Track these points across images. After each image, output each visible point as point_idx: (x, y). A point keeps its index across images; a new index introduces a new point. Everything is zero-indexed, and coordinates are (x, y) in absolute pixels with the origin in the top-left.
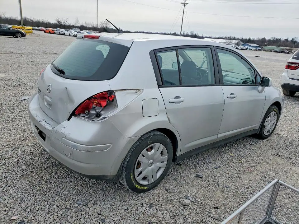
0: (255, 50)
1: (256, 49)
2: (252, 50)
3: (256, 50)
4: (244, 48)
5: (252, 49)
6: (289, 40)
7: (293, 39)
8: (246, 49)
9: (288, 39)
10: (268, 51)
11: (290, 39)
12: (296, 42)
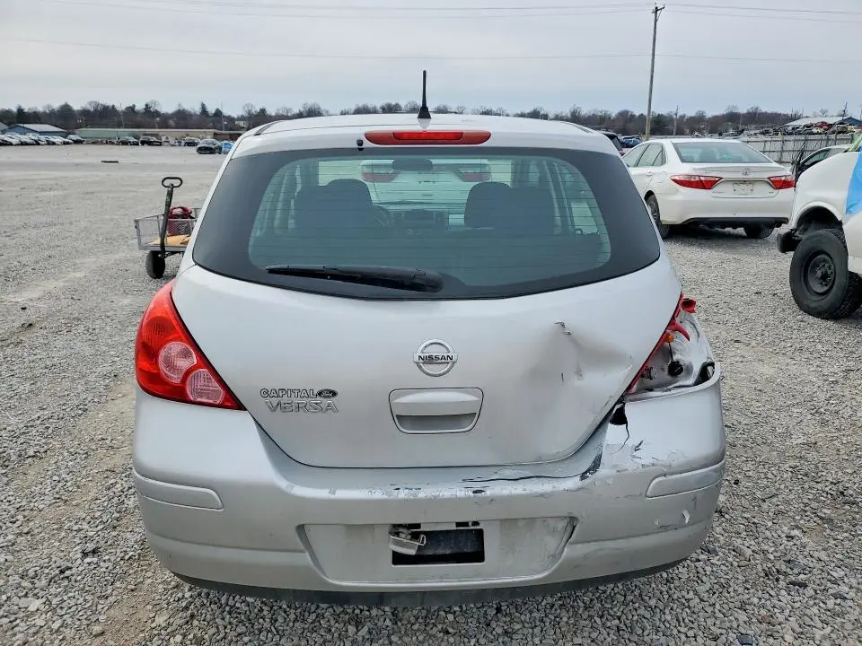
0: (65, 143)
1: (67, 140)
2: (54, 144)
3: (68, 143)
4: (28, 141)
5: (54, 140)
6: (137, 108)
7: (147, 105)
8: (37, 143)
9: (134, 106)
10: (102, 143)
11: (140, 107)
12: (157, 114)
